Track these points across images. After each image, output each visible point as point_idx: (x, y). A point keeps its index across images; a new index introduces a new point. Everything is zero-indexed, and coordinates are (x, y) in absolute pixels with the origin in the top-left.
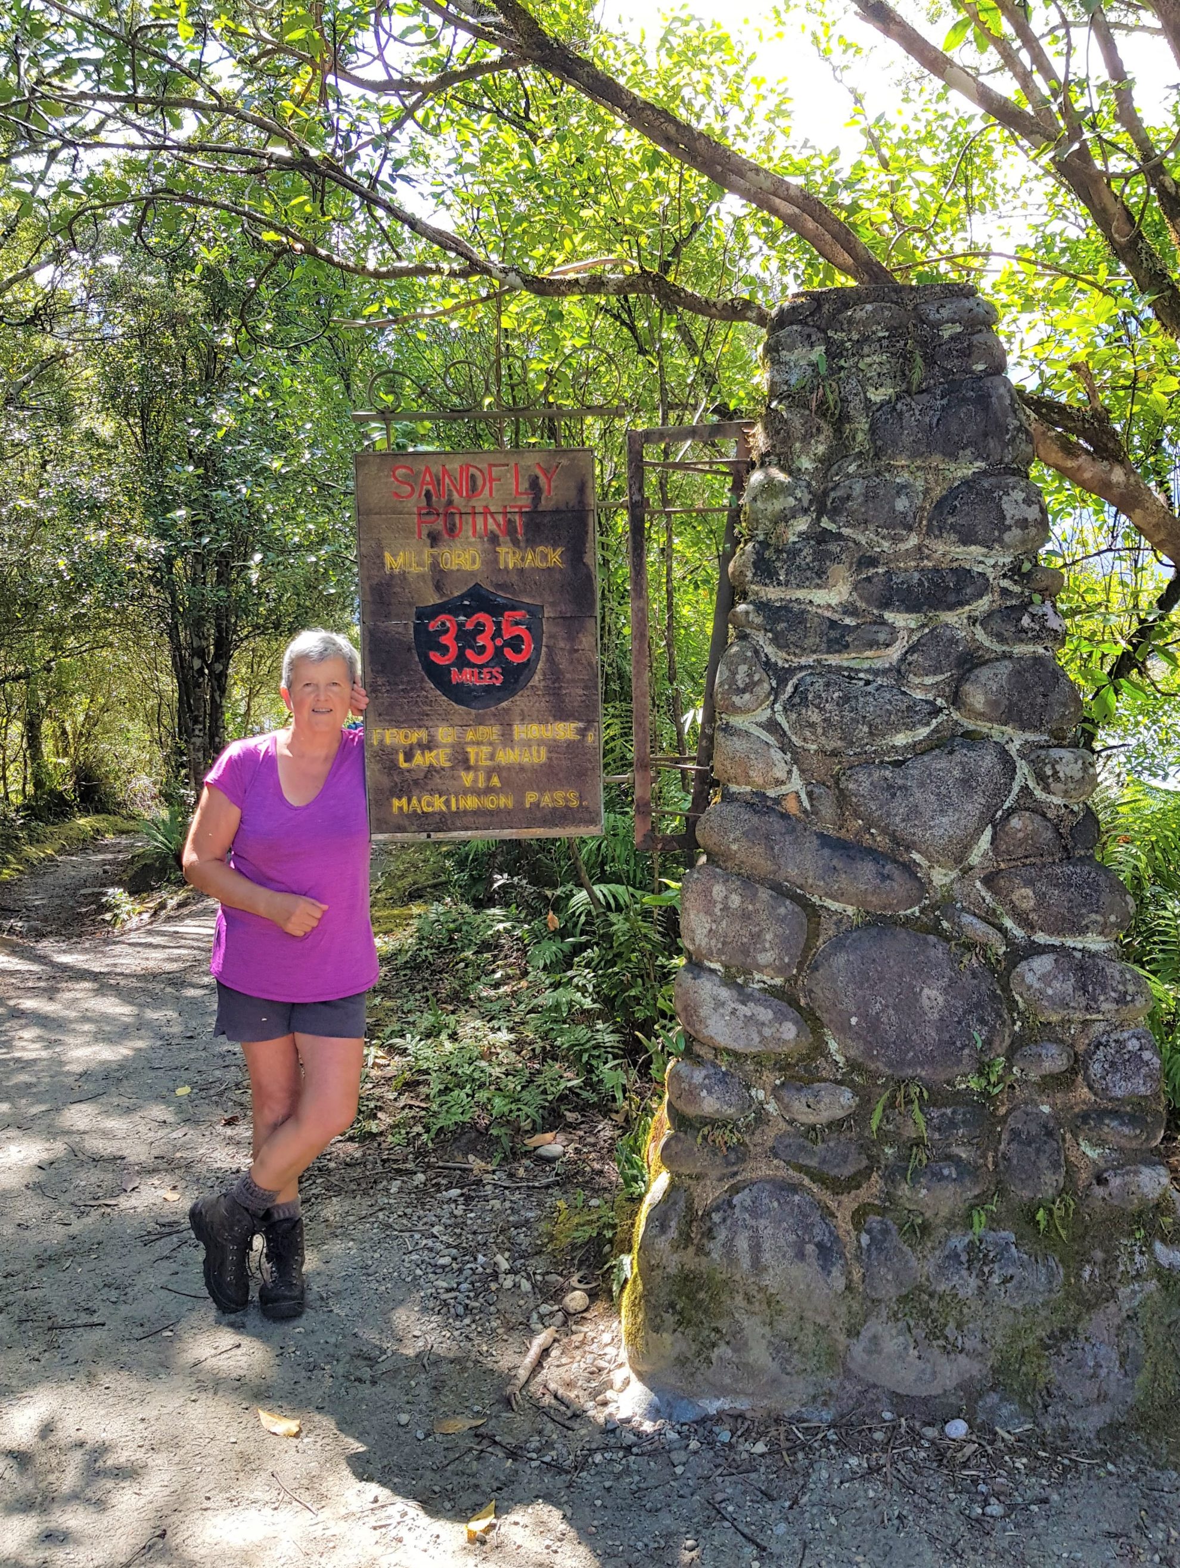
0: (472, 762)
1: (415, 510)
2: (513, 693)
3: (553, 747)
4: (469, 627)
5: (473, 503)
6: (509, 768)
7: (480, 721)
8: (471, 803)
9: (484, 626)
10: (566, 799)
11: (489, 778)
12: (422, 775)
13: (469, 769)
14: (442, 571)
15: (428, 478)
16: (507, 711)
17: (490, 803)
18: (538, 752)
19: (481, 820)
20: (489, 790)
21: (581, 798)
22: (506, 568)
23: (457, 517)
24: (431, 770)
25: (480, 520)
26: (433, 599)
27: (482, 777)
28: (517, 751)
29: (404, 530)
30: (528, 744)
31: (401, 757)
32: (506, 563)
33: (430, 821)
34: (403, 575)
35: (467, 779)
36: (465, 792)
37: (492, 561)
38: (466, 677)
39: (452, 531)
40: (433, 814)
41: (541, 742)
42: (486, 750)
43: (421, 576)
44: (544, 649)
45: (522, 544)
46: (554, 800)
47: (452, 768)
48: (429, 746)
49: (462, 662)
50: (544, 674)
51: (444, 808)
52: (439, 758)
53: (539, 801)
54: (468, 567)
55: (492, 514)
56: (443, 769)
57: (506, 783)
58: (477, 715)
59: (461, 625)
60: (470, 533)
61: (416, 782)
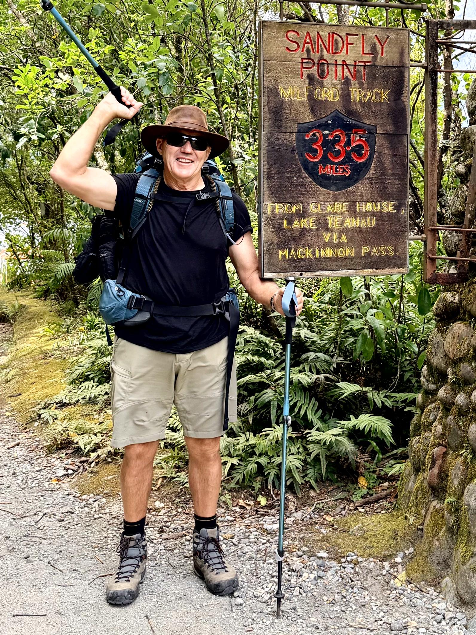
0: (330, 226)
1: (300, 59)
2: (356, 181)
3: (380, 216)
4: (330, 138)
5: (336, 57)
6: (353, 230)
7: (336, 199)
8: (329, 253)
9: (340, 137)
10: (386, 251)
11: (340, 238)
12: (298, 233)
13: (328, 230)
14: (315, 100)
15: (308, 40)
16: (353, 193)
17: (339, 253)
18: (371, 220)
19: (334, 263)
20: (339, 245)
21: (395, 251)
22: (355, 101)
23: (326, 66)
24: (303, 231)
25: (339, 68)
26: (309, 118)
27: (335, 236)
28: (358, 220)
29: (292, 73)
30: (365, 215)
31: (285, 222)
32: (355, 98)
33: (302, 264)
34: (291, 103)
35: (327, 237)
36: (326, 245)
37: (346, 97)
38: (328, 171)
39: (322, 75)
40: (305, 259)
41: (373, 214)
42: (339, 218)
43: (302, 103)
44: (376, 154)
45: (365, 86)
46: (379, 252)
47: (317, 230)
48: (303, 215)
49: (325, 161)
50: (376, 170)
51: (311, 256)
52: (309, 223)
53: (370, 252)
54: (331, 99)
55: (347, 65)
56: (311, 230)
57: (351, 239)
58: (334, 195)
59: (325, 136)
60: (334, 77)
61: (294, 239)
